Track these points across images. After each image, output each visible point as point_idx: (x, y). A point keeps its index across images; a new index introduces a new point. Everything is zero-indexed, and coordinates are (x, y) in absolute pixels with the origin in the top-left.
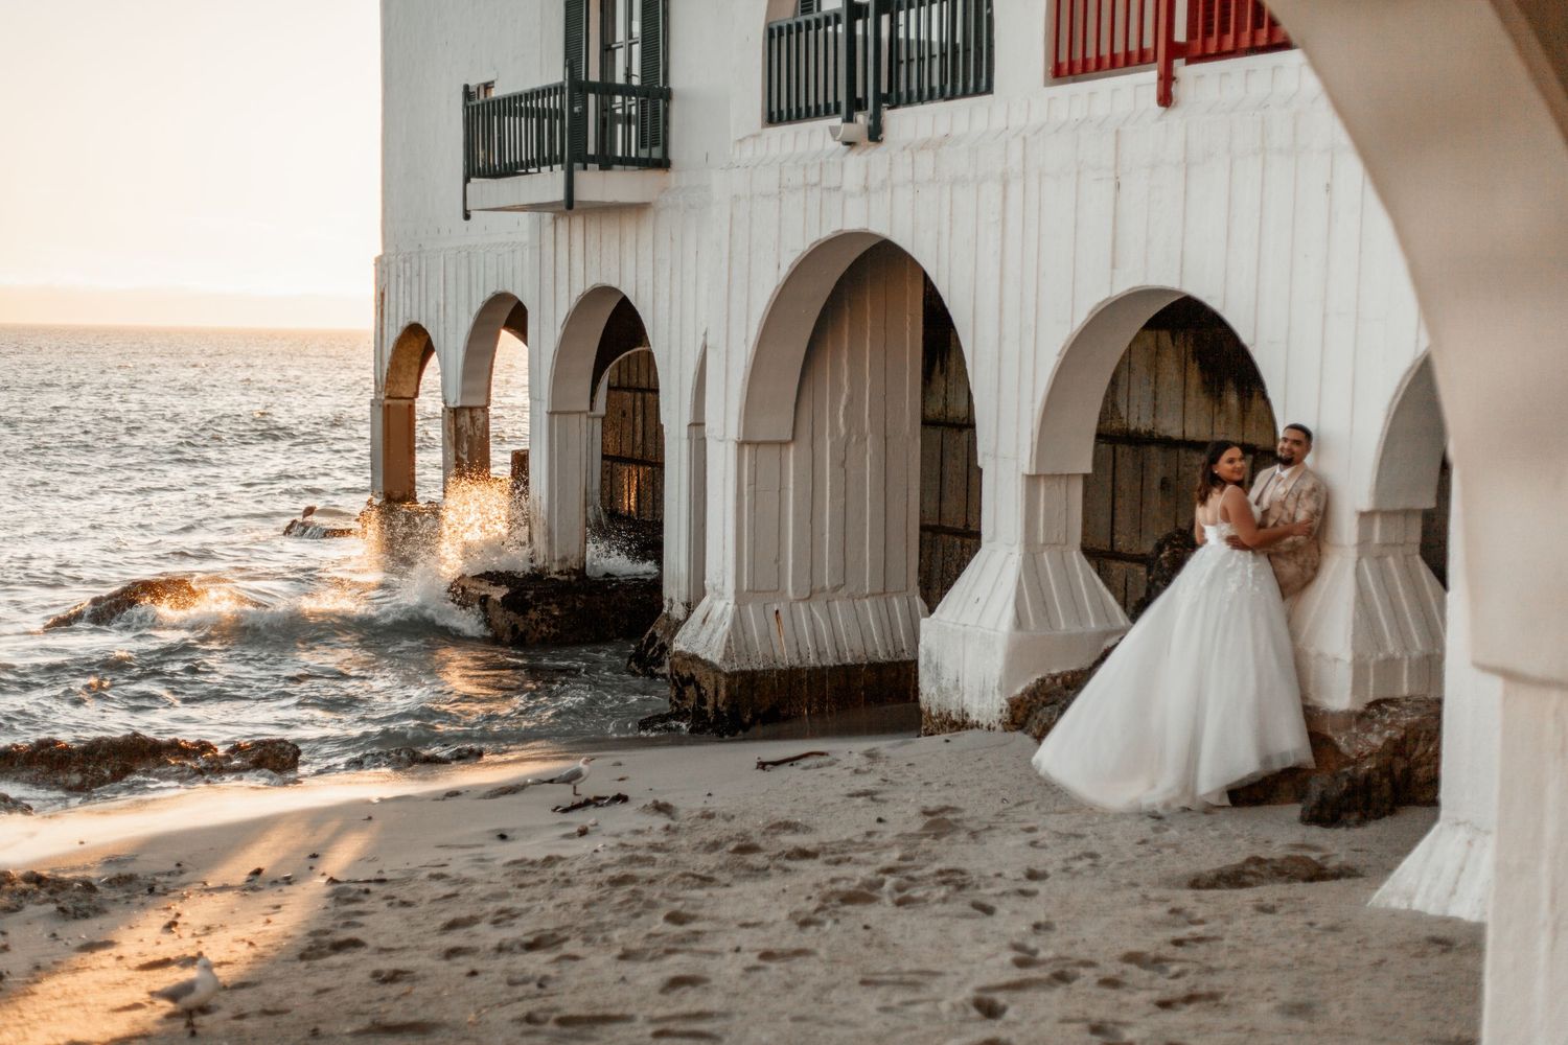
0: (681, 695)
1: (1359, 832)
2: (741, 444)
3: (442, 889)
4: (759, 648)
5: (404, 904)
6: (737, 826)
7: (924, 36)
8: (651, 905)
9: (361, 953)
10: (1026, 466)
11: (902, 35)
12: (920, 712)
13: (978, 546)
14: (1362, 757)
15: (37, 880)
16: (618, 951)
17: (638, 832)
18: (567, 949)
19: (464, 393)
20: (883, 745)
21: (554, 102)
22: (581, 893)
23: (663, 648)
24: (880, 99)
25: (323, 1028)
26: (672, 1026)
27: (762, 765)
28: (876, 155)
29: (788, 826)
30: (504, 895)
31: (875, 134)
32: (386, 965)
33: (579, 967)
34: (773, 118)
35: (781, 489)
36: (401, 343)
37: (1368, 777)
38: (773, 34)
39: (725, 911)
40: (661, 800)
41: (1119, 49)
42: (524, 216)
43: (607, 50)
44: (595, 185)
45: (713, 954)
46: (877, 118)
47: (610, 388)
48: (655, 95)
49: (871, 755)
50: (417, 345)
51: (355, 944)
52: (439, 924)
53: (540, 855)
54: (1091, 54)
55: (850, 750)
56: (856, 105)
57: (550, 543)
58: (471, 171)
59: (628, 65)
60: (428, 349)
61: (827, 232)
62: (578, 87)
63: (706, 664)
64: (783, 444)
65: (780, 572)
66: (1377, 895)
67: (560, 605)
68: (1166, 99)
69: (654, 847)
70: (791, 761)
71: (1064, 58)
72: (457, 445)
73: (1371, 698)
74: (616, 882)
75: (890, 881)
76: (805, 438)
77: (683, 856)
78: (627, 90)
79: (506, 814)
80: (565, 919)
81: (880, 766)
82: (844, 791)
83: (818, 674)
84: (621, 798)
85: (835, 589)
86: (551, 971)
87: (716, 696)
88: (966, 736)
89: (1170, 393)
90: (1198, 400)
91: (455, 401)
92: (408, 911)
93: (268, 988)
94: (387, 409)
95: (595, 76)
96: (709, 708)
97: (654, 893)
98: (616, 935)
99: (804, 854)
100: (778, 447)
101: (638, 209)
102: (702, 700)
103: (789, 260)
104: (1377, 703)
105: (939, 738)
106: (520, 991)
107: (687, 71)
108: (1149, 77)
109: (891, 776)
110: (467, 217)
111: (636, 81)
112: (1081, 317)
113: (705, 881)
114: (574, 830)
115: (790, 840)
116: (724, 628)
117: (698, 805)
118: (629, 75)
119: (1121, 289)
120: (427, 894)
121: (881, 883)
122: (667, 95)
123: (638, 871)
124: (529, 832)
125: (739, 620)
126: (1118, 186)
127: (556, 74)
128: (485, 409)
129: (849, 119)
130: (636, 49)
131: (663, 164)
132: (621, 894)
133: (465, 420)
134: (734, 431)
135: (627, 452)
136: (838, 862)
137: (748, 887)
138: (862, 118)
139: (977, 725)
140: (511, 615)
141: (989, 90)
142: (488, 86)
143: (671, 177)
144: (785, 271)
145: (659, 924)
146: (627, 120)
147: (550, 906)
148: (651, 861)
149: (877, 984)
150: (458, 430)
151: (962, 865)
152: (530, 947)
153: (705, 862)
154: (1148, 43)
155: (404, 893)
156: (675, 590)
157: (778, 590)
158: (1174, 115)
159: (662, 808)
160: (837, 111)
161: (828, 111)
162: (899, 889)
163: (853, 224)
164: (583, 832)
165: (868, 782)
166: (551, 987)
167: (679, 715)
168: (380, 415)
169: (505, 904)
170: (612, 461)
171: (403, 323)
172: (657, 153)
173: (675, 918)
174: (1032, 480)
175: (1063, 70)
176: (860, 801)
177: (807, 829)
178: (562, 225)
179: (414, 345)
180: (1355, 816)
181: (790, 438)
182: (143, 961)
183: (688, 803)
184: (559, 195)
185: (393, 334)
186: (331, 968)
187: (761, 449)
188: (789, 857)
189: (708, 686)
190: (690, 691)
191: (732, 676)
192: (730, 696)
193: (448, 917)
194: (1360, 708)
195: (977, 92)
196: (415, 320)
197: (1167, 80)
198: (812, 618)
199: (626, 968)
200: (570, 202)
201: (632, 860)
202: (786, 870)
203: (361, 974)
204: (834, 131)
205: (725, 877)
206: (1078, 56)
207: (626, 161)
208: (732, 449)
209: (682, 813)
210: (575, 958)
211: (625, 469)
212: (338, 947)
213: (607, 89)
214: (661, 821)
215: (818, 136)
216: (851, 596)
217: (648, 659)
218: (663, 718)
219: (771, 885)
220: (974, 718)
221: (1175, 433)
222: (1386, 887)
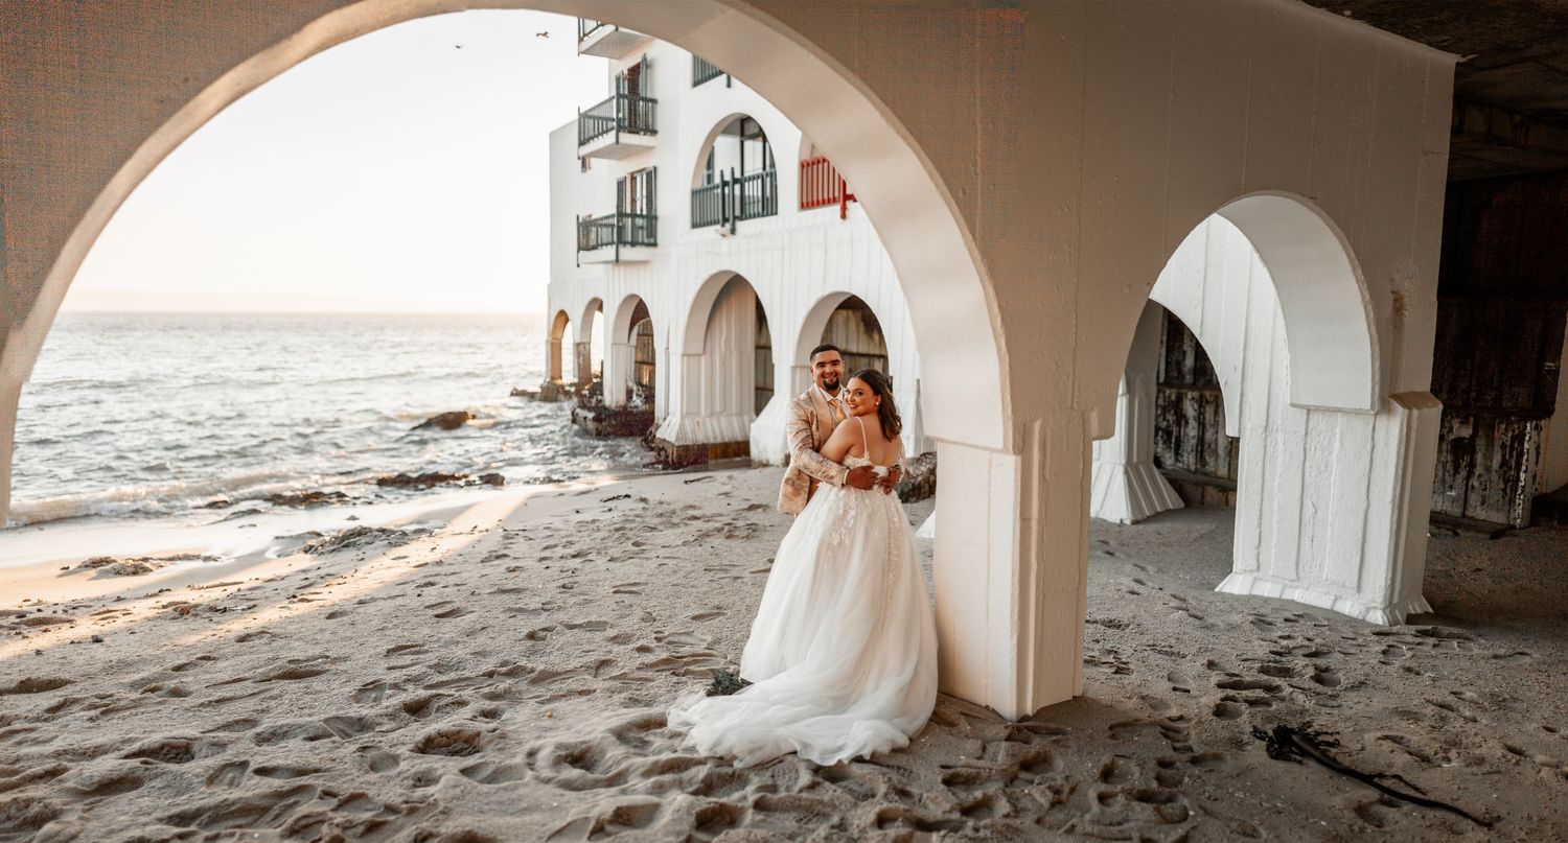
0: (659, 454)
1: (916, 504)
2: (683, 355)
3: (548, 533)
4: (690, 436)
5: (530, 539)
6: (672, 507)
7: (755, 194)
8: (628, 539)
9: (507, 559)
10: (792, 363)
11: (747, 193)
12: (750, 461)
13: (773, 394)
14: (918, 475)
15: (383, 531)
16: (609, 558)
17: (632, 510)
18: (590, 557)
19: (581, 337)
20: (735, 473)
21: (610, 221)
22: (603, 534)
23: (655, 436)
24: (735, 218)
25: (477, 591)
26: (621, 589)
27: (686, 482)
28: (732, 240)
29: (692, 507)
30: (571, 535)
31: (733, 231)
32: (513, 564)
33: (592, 564)
34: (695, 226)
35: (699, 373)
36: (557, 318)
37: (920, 484)
38: (694, 193)
39: (657, 542)
40: (643, 496)
41: (826, 197)
42: (602, 266)
43: (633, 201)
44: (627, 253)
45: (648, 559)
46: (733, 225)
47: (639, 335)
48: (652, 218)
49: (730, 478)
50: (563, 318)
51: (506, 556)
52: (541, 547)
53: (590, 519)
54: (815, 199)
55: (721, 476)
56: (725, 220)
57: (612, 395)
58: (579, 249)
59: (641, 206)
60: (567, 320)
61: (715, 271)
62: (621, 215)
63: (668, 442)
64: (699, 355)
65: (699, 406)
66: (917, 533)
67: (616, 420)
68: (844, 216)
69: (637, 516)
70: (698, 480)
71: (805, 201)
72: (579, 357)
73: (922, 452)
74: (617, 530)
75: (727, 528)
76: (708, 352)
77: (647, 519)
78: (641, 216)
79: (581, 502)
80: (593, 544)
81: (733, 482)
82: (717, 493)
83: (714, 446)
84: (627, 496)
85: (721, 412)
86: (579, 566)
87: (673, 454)
88: (769, 469)
89: (853, 335)
90: (863, 338)
91: (578, 340)
92: (531, 542)
93: (462, 575)
94: (552, 344)
95: (629, 211)
96: (670, 459)
97: (630, 534)
98: (610, 552)
99: (695, 518)
100: (696, 358)
101: (645, 262)
102: (667, 456)
103: (700, 282)
104: (924, 454)
105: (757, 471)
106: (564, 575)
107: (663, 208)
108: (836, 208)
109: (736, 485)
110: (578, 266)
111: (644, 213)
112: (812, 304)
113: (653, 529)
114: (607, 509)
115: (691, 512)
116: (676, 428)
117: (658, 497)
118: (642, 211)
119: (827, 292)
120: (541, 535)
121: (723, 529)
122: (656, 218)
123: (628, 525)
124: (588, 509)
125: (682, 426)
126: (826, 251)
127: (614, 211)
128: (589, 344)
129: (723, 226)
130: (644, 200)
131: (655, 245)
132: (617, 535)
133: (582, 348)
134: (680, 350)
135: (646, 360)
136: (708, 521)
137: (669, 532)
138: (728, 226)
139: (772, 465)
140: (596, 424)
141: (776, 213)
142: (590, 216)
143: (658, 250)
144: (699, 286)
145: (629, 546)
146: (642, 228)
147: (588, 539)
148: (633, 521)
149: (710, 570)
150: (579, 353)
151: (757, 522)
152: (574, 556)
153: (655, 521)
154: (837, 195)
155: (531, 535)
156: (659, 413)
157: (698, 414)
158: (847, 223)
159: (643, 500)
160: (718, 223)
161: (715, 223)
162: (730, 531)
163: (724, 268)
164: (610, 510)
165: (727, 489)
166: (577, 573)
167: (659, 462)
168: (549, 346)
169: (570, 539)
170: (639, 363)
171: (558, 310)
172: (652, 241)
173: (636, 544)
174: (794, 368)
175: (805, 205)
176: (722, 497)
177: (699, 508)
178: (616, 269)
179: (563, 317)
180: (914, 499)
181: (701, 351)
182: (417, 564)
183: (653, 497)
184: (613, 258)
185: (554, 313)
186: (492, 566)
187: (691, 358)
188: (689, 519)
189: (669, 451)
190: (663, 453)
191: (679, 447)
192: (678, 455)
193: (545, 545)
194: (918, 456)
195: (772, 214)
196: (562, 308)
197: (844, 209)
198: (712, 425)
199: (611, 565)
200: (617, 260)
201: (627, 521)
202: (687, 525)
203: (502, 569)
204: (717, 231)
205: (661, 528)
206: (810, 200)
207: (643, 244)
208: (679, 357)
209: (651, 502)
210: (591, 561)
211: (645, 367)
212: (498, 557)
213: (634, 216)
214: (642, 505)
215: (711, 233)
216: (728, 415)
217: (649, 442)
218: (652, 464)
219: (678, 531)
220: (771, 462)
221: (854, 350)
222: (921, 529)
